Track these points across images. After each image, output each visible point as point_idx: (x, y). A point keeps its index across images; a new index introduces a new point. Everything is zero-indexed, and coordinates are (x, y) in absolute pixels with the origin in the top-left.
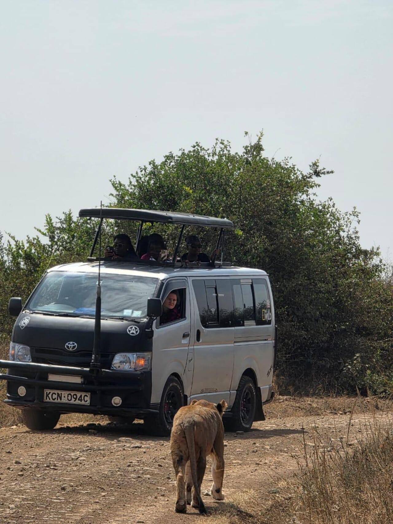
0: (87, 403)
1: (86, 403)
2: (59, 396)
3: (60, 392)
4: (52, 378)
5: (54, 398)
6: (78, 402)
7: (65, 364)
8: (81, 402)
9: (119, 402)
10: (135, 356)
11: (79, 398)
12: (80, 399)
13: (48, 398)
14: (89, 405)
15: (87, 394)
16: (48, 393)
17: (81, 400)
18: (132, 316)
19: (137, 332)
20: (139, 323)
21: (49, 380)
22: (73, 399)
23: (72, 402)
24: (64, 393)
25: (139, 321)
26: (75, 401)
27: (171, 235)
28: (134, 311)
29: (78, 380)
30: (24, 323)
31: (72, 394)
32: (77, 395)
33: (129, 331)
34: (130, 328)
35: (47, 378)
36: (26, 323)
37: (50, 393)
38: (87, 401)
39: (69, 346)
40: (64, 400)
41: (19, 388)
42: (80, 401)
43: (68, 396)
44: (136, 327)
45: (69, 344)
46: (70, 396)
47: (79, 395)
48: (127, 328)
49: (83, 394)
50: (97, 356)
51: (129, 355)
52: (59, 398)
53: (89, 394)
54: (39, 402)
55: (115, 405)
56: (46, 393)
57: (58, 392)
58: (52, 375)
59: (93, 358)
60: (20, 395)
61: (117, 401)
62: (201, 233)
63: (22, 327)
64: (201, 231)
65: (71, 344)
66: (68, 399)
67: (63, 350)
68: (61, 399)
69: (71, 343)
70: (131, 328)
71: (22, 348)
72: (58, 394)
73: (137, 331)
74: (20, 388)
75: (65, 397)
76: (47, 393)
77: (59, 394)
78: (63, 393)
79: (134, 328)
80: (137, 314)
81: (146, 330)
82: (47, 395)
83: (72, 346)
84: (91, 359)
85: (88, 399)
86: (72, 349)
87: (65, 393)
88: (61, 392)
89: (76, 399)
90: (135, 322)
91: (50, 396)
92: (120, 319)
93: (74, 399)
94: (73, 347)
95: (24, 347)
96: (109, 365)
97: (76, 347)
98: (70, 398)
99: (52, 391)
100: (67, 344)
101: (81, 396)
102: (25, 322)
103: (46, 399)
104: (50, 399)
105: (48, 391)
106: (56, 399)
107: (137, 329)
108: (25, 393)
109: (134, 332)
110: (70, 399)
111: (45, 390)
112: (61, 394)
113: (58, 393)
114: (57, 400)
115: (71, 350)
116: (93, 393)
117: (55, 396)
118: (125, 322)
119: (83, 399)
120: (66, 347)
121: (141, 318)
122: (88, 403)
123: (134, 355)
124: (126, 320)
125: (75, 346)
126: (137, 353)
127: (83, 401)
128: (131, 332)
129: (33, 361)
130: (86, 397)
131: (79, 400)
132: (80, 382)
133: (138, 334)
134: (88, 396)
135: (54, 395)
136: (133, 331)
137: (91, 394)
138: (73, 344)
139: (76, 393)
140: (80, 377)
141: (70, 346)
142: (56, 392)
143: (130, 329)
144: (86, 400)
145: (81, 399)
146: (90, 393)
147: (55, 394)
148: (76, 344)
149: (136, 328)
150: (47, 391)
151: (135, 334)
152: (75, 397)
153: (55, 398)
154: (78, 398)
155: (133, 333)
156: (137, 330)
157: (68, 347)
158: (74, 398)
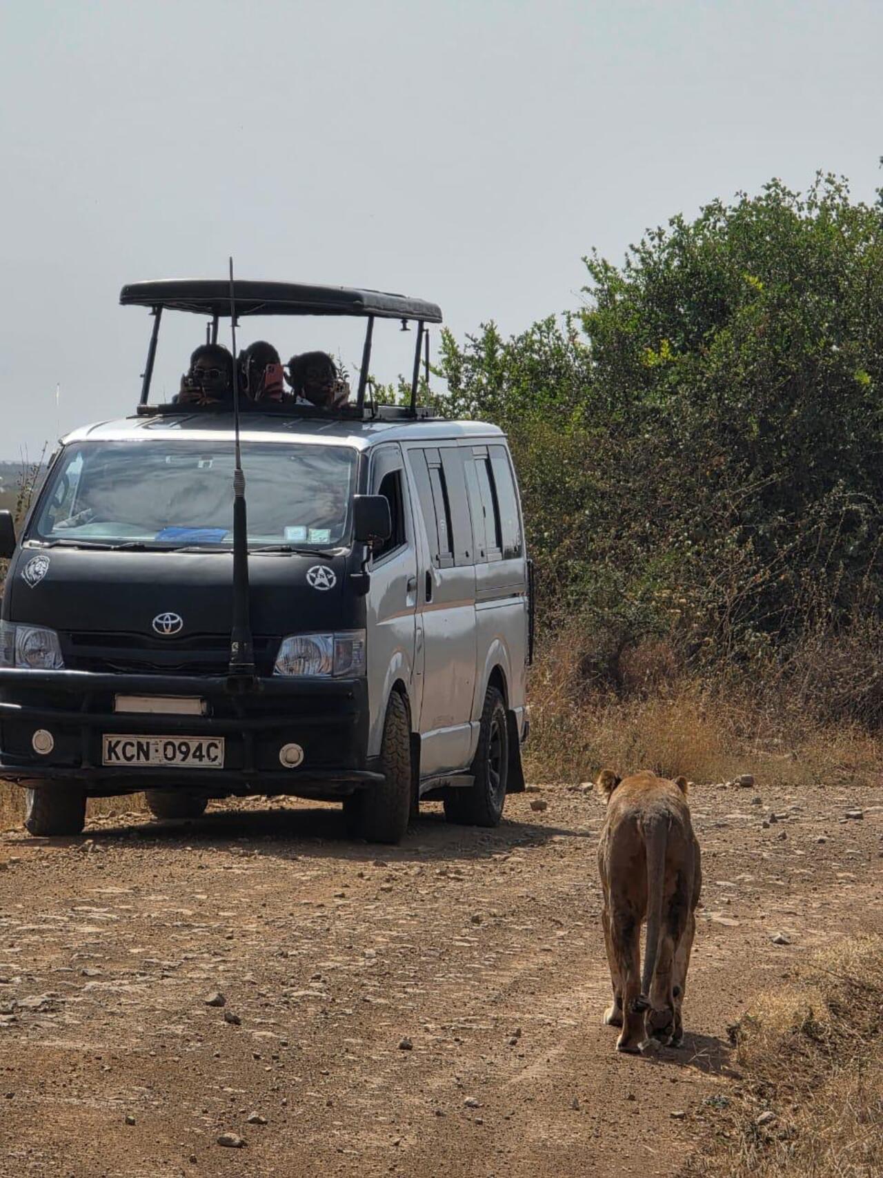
0: (216, 763)
1: (214, 763)
2: (143, 750)
3: (144, 740)
4: (125, 705)
5: (128, 755)
6: (192, 762)
7: (152, 669)
8: (201, 760)
9: (296, 759)
10: (330, 640)
11: (195, 752)
12: (198, 754)
13: (113, 754)
14: (222, 767)
15: (217, 742)
16: (113, 745)
17: (201, 757)
18: (309, 543)
19: (330, 581)
20: (330, 557)
21: (117, 710)
22: (179, 756)
23: (178, 761)
24: (156, 743)
25: (329, 554)
26: (184, 759)
27: (715, 380)
28: (310, 530)
29: (192, 707)
30: (37, 573)
31: (177, 744)
32: (190, 744)
33: (313, 580)
34: (313, 572)
35: (110, 707)
36: (41, 573)
37: (118, 742)
38: (216, 757)
39: (161, 625)
40: (156, 759)
41: (35, 736)
42: (197, 760)
43: (165, 749)
44: (328, 569)
45: (161, 618)
46: (170, 748)
47: (194, 743)
48: (306, 572)
49: (205, 742)
50: (245, 644)
51: (316, 638)
52: (142, 755)
53: (220, 742)
54: (93, 768)
55: (288, 766)
56: (107, 742)
57: (140, 740)
58: (122, 698)
59: (233, 650)
60: (39, 752)
61: (291, 754)
62: (781, 378)
63: (33, 582)
64: (779, 375)
65: (167, 620)
66: (165, 755)
67: (149, 635)
68: (147, 758)
69: (168, 615)
70: (316, 571)
71: (35, 635)
72: (140, 745)
73: (332, 579)
74: (37, 733)
75: (157, 751)
76: (110, 742)
77: (142, 745)
78: (152, 741)
79: (321, 572)
80: (320, 536)
81: (352, 575)
82: (112, 750)
83: (170, 622)
84: (230, 654)
85: (219, 753)
86: (171, 631)
87: (158, 740)
88: (149, 740)
89: (186, 754)
90: (322, 556)
91: (119, 750)
92: (282, 550)
93: (182, 756)
94: (172, 625)
95: (40, 633)
96: (267, 665)
97: (182, 625)
98: (170, 753)
99: (124, 739)
100: (157, 619)
101: (199, 748)
102: (37, 569)
103: (110, 758)
104: (118, 758)
105: (114, 738)
106: (135, 758)
107: (330, 573)
108: (52, 747)
109: (325, 581)
110: (170, 756)
111: (104, 736)
112: (148, 743)
113: (138, 743)
114: (138, 758)
115: (167, 632)
116: (232, 739)
117: (131, 751)
118: (296, 557)
119: (204, 753)
120: (154, 625)
121: (331, 546)
122: (219, 763)
123: (328, 637)
124: (299, 552)
125: (179, 623)
126: (336, 634)
127: (206, 759)
128: (317, 582)
129: (67, 667)
130: (212, 749)
131: (194, 756)
132: (199, 713)
133: (336, 585)
134: (219, 746)
135: (128, 747)
136: (321, 578)
137: (225, 740)
138: (173, 618)
139: (186, 741)
140: (199, 700)
141: (164, 622)
142: (134, 739)
143: (314, 575)
144: (213, 756)
145: (201, 752)
146: (223, 738)
147: (132, 745)
148: (179, 618)
149: (327, 573)
150: (110, 739)
151: (329, 586)
152: (184, 749)
153: (133, 756)
154: (192, 751)
155: (322, 585)
156: (330, 577)
157: (159, 626)
158: (181, 752)
